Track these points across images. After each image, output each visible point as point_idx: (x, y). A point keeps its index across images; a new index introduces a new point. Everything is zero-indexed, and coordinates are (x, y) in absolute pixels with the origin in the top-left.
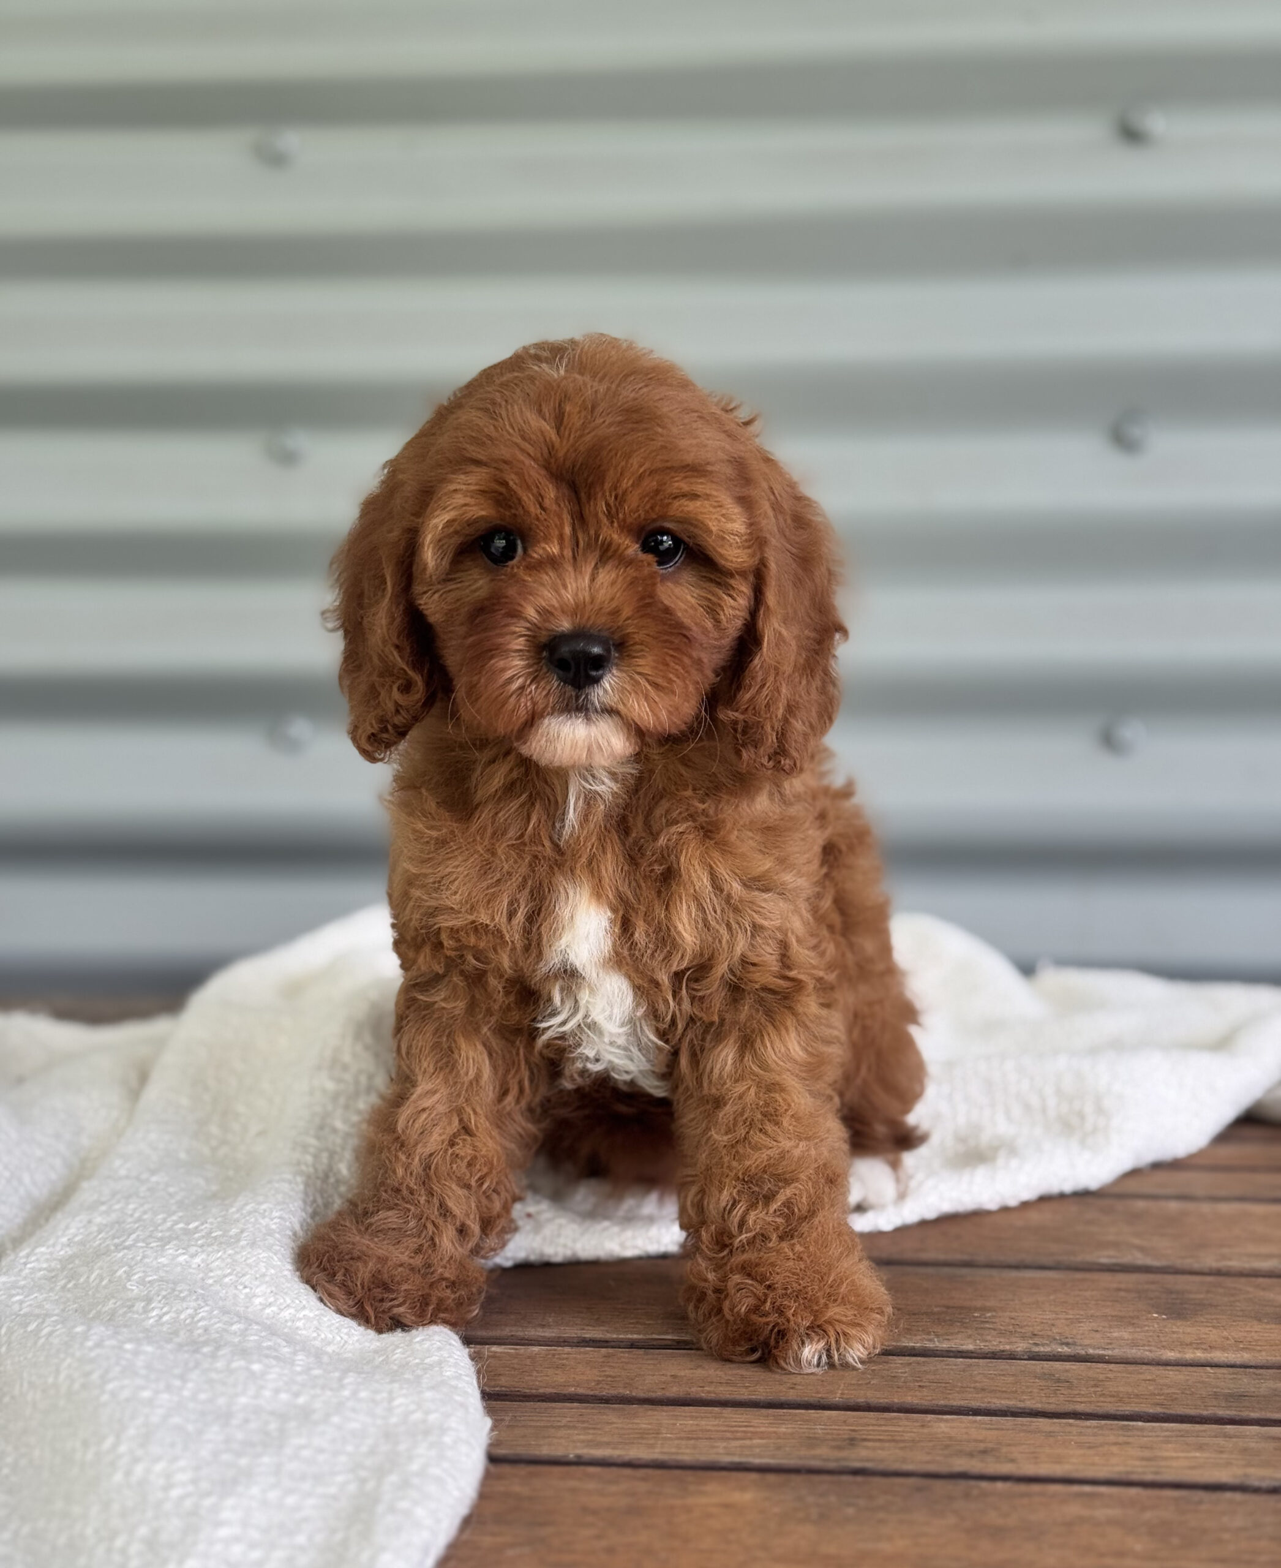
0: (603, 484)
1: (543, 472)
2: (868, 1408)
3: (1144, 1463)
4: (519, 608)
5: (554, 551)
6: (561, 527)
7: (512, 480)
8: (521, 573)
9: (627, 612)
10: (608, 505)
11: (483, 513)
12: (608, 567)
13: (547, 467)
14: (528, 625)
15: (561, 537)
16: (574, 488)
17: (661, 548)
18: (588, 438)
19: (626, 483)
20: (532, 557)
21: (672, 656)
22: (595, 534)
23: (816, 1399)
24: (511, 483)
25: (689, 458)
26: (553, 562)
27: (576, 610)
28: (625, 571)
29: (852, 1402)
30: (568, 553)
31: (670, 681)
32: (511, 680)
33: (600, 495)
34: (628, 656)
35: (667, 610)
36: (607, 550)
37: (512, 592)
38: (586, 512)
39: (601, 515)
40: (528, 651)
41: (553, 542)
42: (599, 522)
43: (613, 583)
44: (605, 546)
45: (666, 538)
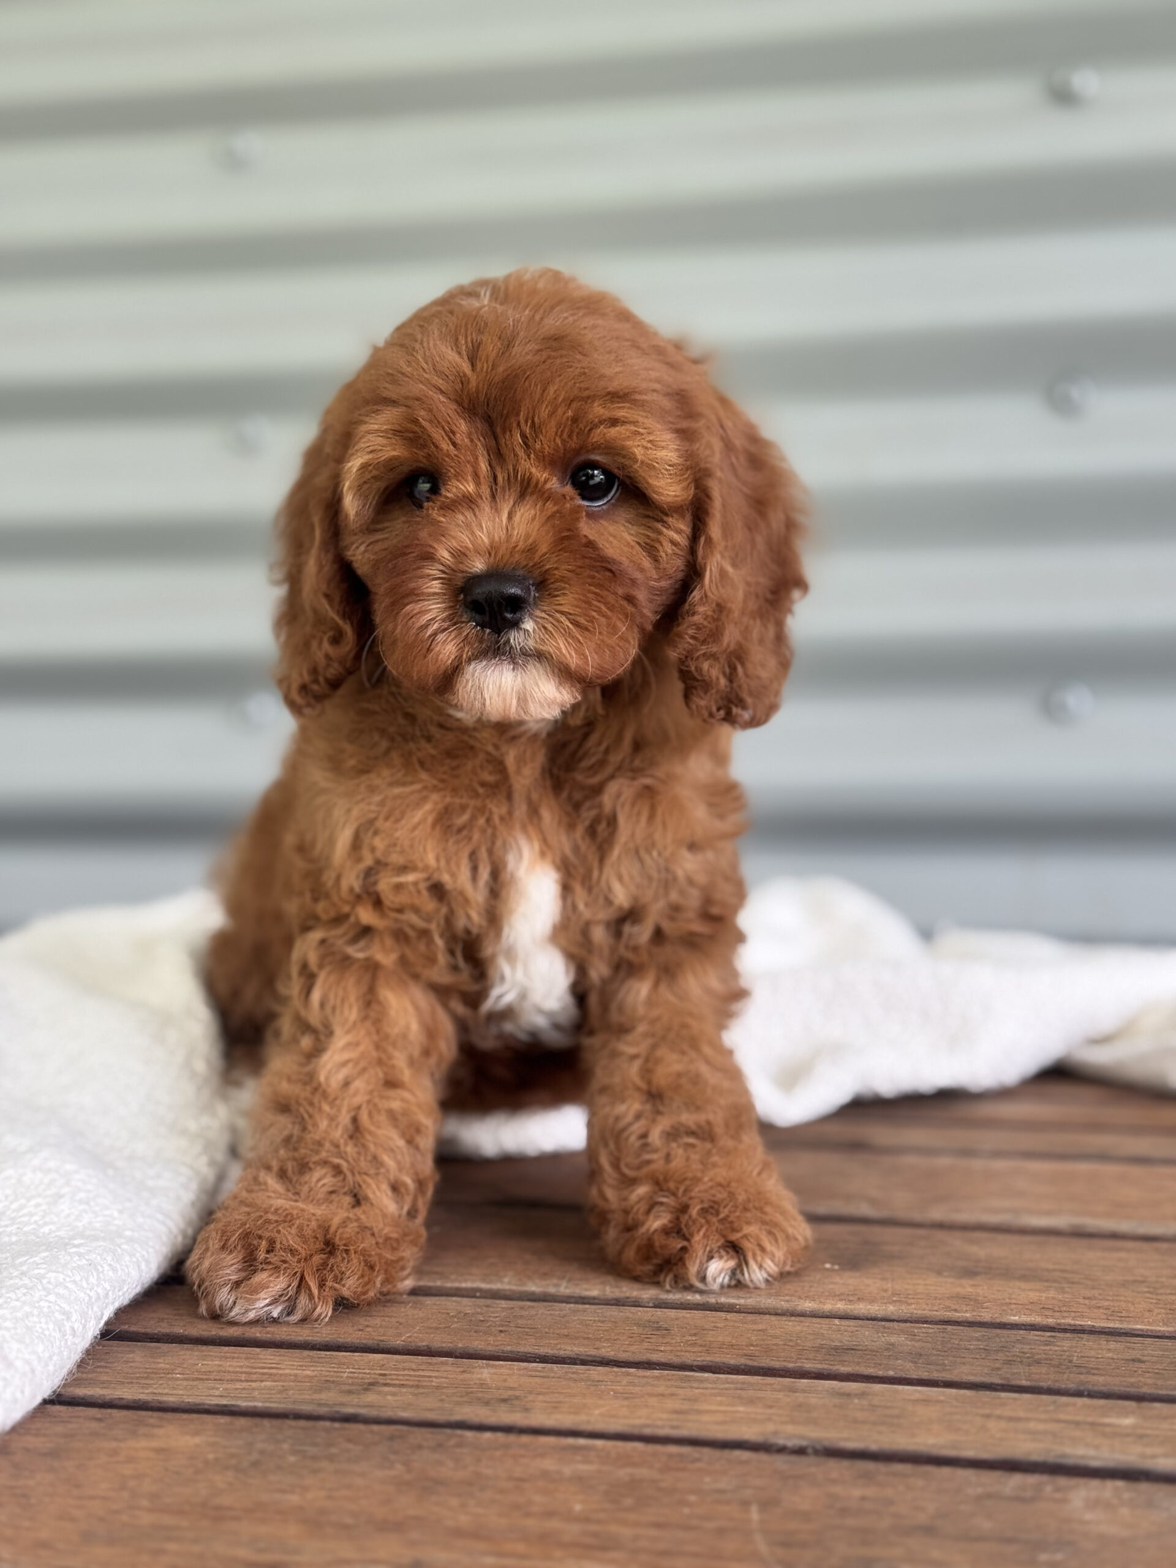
0: (518, 415)
1: (454, 406)
2: (430, 1353)
4: (432, 550)
5: (470, 490)
6: (476, 464)
7: (423, 417)
8: (435, 514)
9: (543, 548)
10: (524, 436)
11: (395, 453)
12: (527, 503)
13: (459, 403)
14: (441, 568)
15: (476, 475)
16: (489, 421)
17: (592, 482)
18: (503, 368)
19: (544, 412)
20: (447, 497)
21: (595, 593)
22: (514, 470)
23: (375, 1342)
24: (421, 420)
25: (614, 386)
26: (469, 502)
27: (492, 549)
28: (543, 507)
29: (413, 1346)
30: (485, 491)
31: (592, 620)
32: (427, 624)
33: (515, 426)
34: (549, 595)
35: (590, 544)
36: (526, 487)
37: (423, 534)
38: (502, 446)
39: (517, 449)
40: (444, 594)
41: (467, 480)
42: (516, 455)
43: (533, 518)
44: (524, 483)
45: (596, 472)
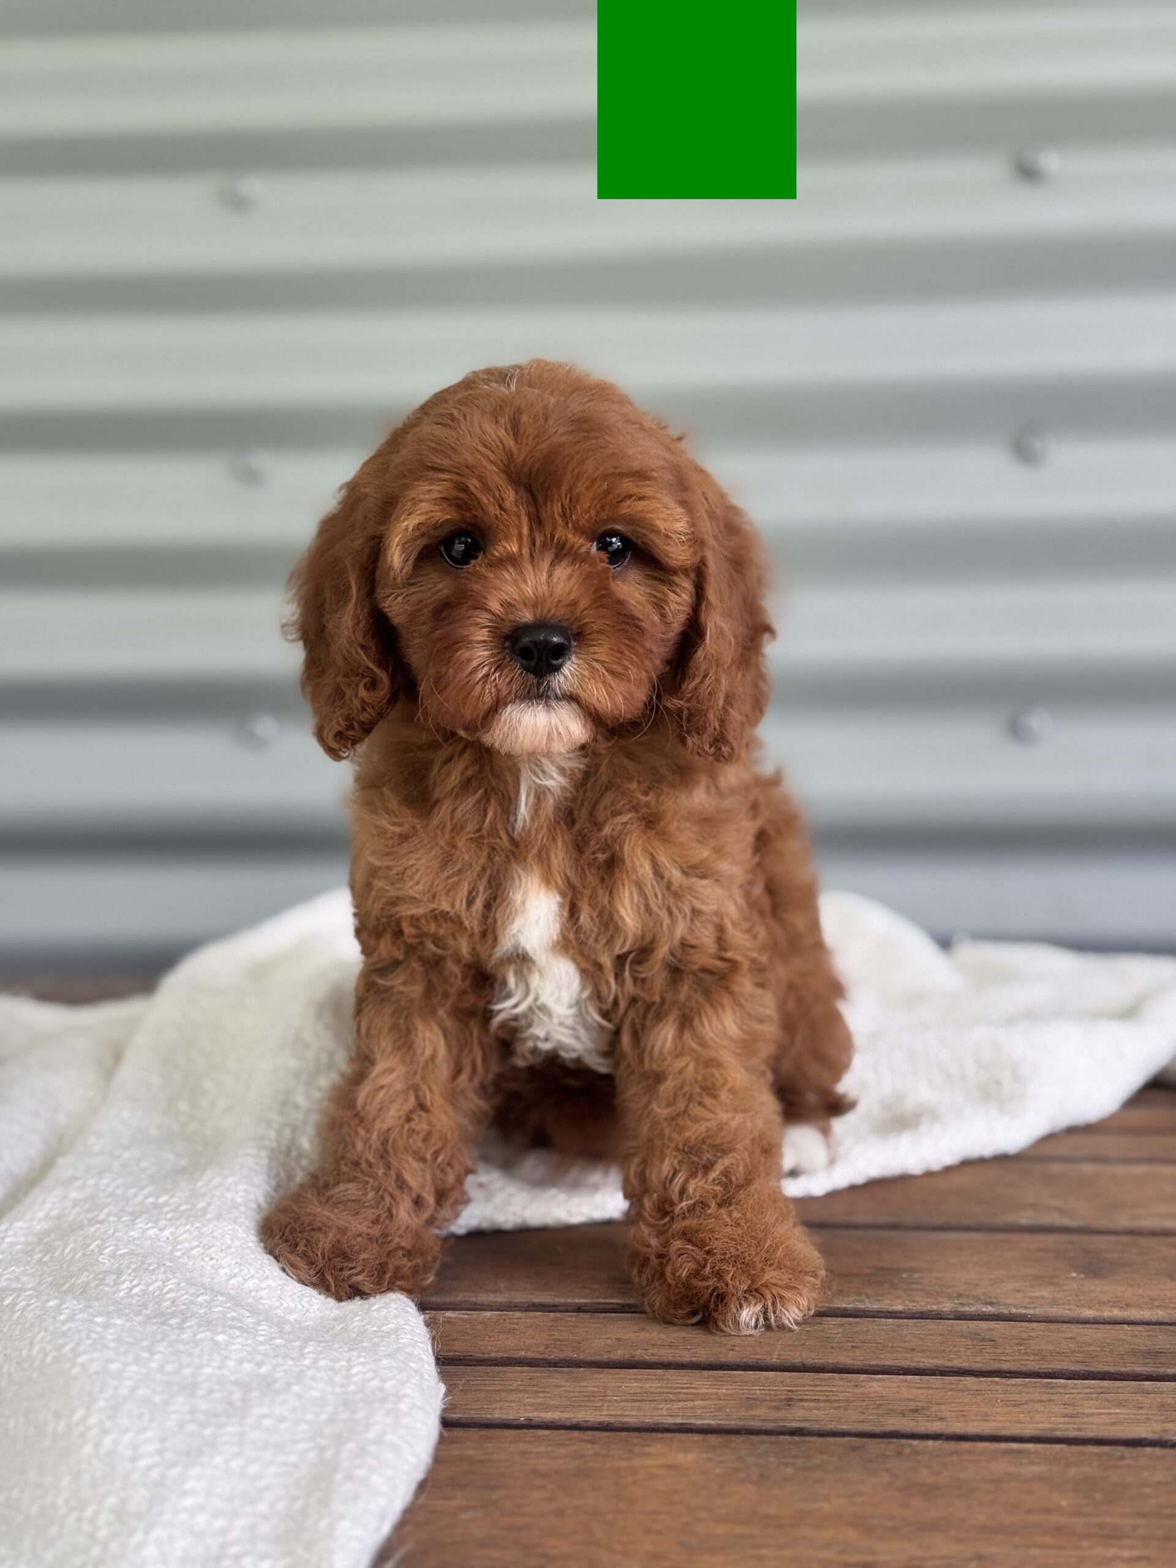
0: (559, 487)
1: (503, 476)
3: (1067, 1420)
4: (484, 602)
5: (513, 549)
6: (519, 527)
7: (473, 485)
8: (484, 570)
9: (584, 603)
10: (563, 506)
11: (447, 518)
12: (564, 563)
13: (506, 473)
14: (491, 617)
15: (519, 536)
16: (530, 491)
17: (613, 548)
18: (543, 446)
19: (580, 487)
20: (493, 555)
21: (626, 644)
22: (551, 534)
23: (754, 1360)
24: (472, 488)
25: (636, 465)
26: (512, 560)
27: (537, 603)
28: (580, 566)
29: (788, 1363)
30: (526, 551)
31: (625, 669)
32: (475, 670)
33: (556, 497)
34: (586, 644)
35: (620, 602)
36: (563, 548)
37: (476, 587)
38: (543, 514)
39: (557, 516)
40: (491, 642)
41: (512, 540)
42: (555, 521)
43: (570, 577)
44: (560, 547)
45: (614, 540)
